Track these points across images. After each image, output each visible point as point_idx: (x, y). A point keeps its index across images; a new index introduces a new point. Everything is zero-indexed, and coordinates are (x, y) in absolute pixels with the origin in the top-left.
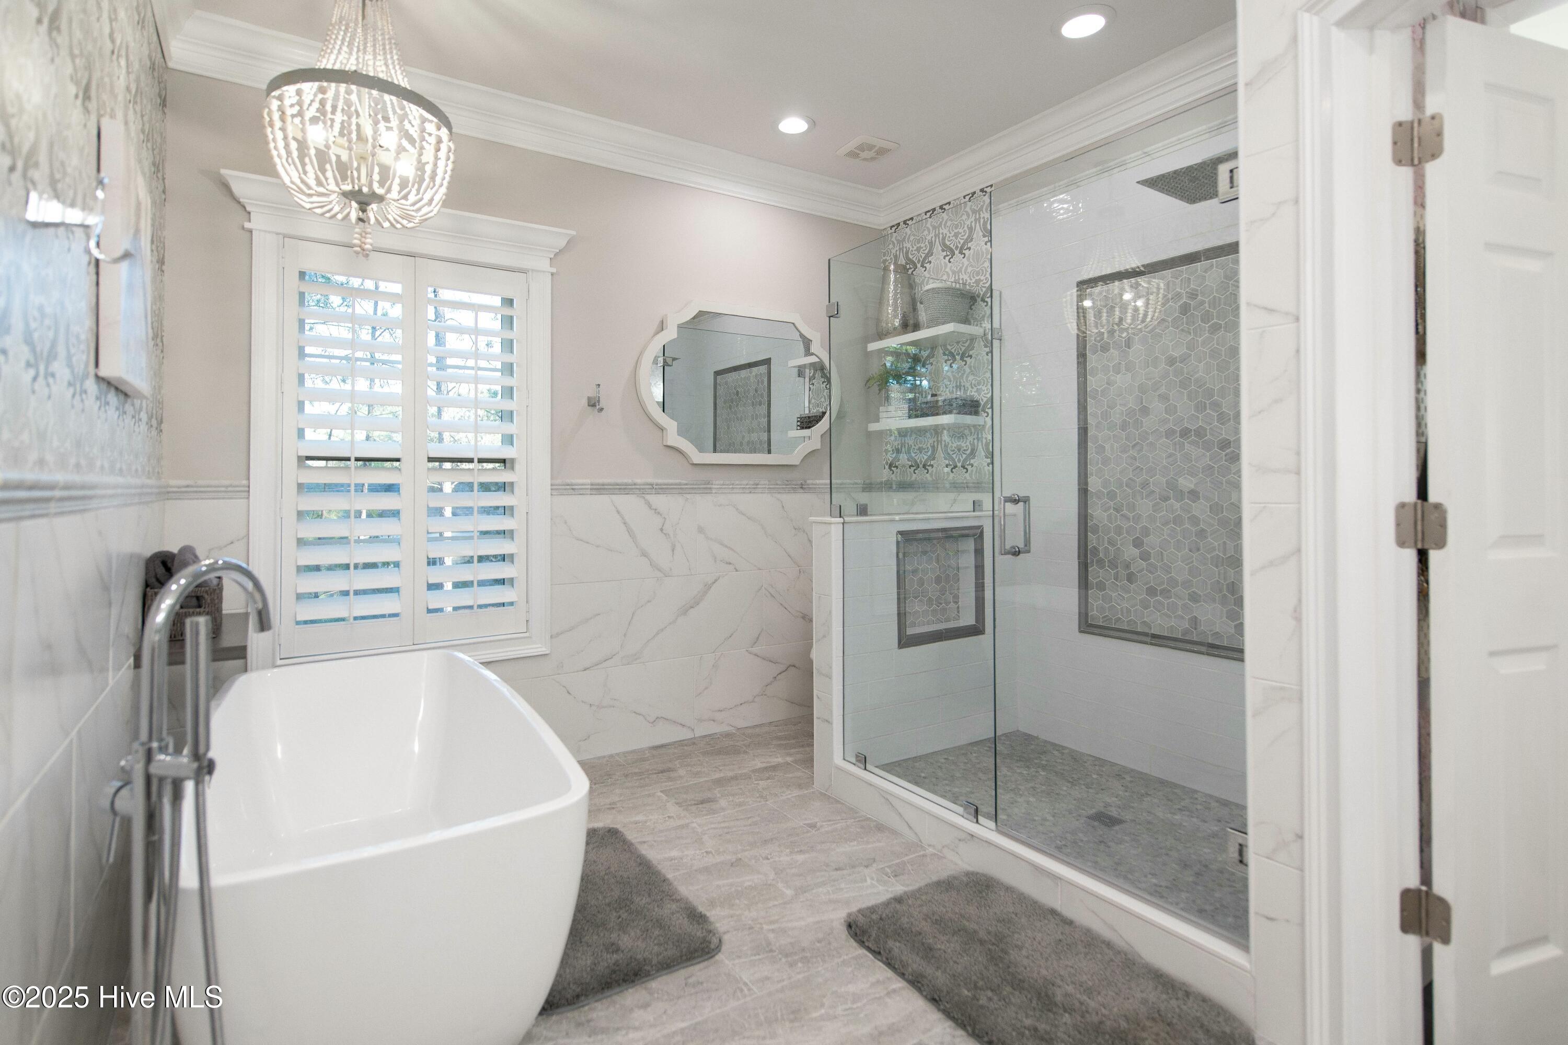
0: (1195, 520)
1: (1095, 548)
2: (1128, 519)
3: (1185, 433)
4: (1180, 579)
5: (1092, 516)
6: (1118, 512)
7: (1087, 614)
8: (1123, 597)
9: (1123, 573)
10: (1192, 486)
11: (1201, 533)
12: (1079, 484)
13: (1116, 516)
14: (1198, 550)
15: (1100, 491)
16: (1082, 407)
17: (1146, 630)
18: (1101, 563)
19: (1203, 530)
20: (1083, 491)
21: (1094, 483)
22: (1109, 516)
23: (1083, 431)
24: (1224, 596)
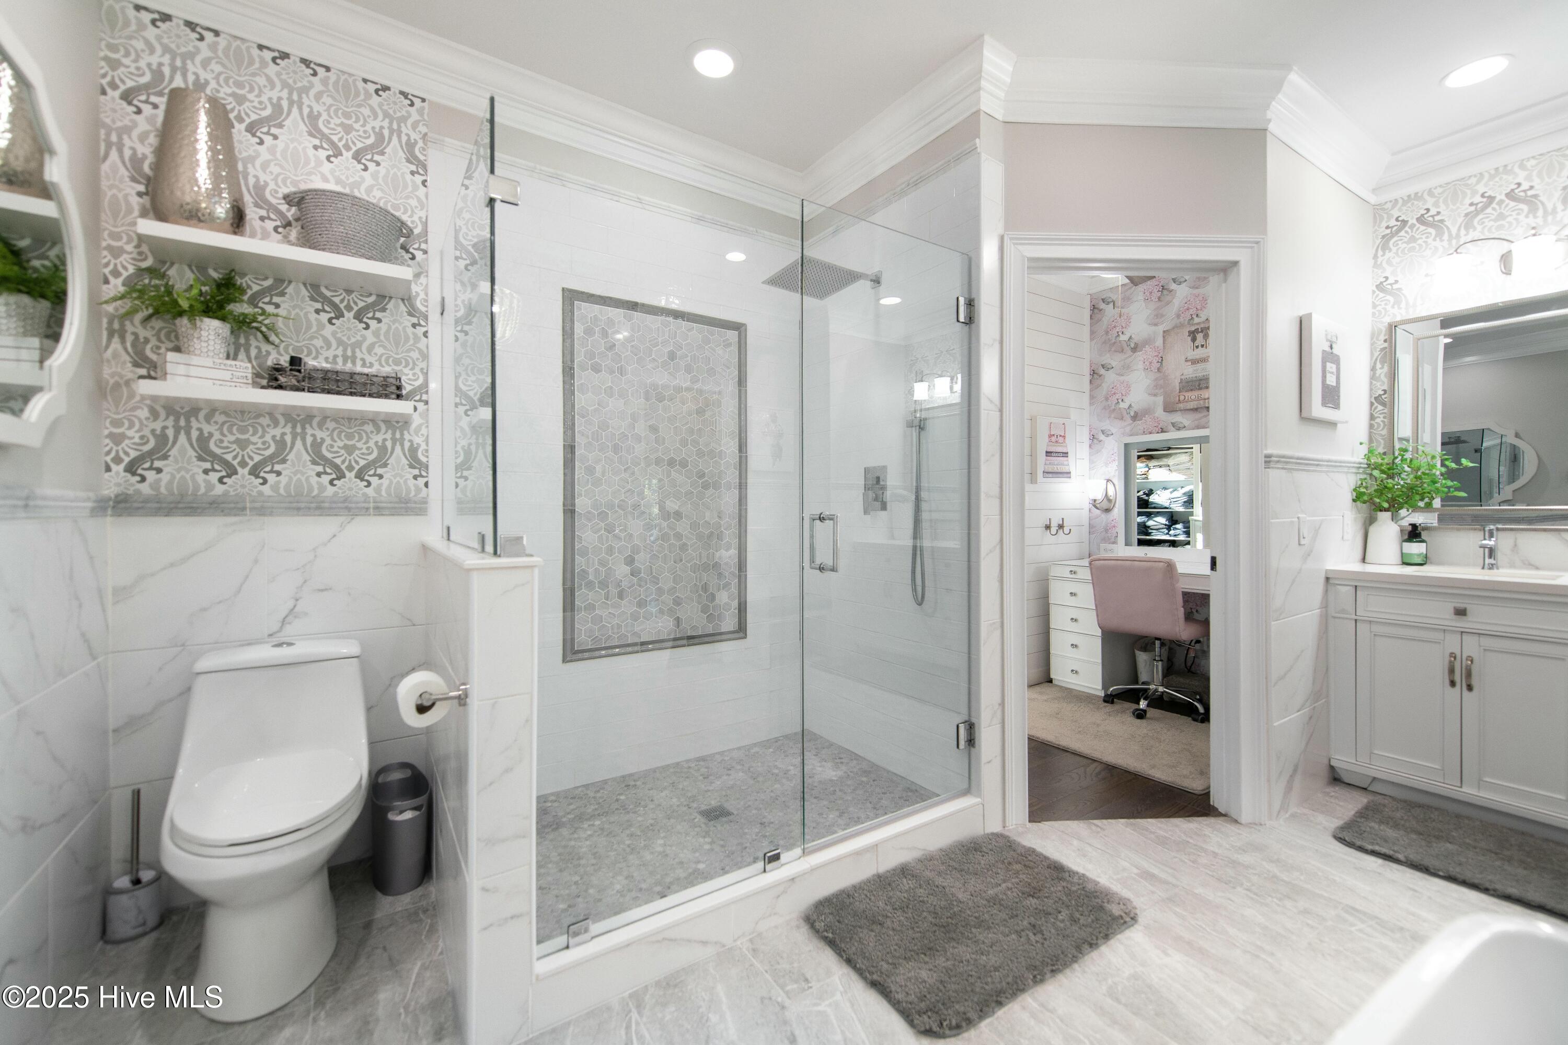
0: (678, 536)
1: (583, 571)
2: (620, 539)
3: (671, 463)
4: (666, 588)
5: (580, 538)
6: (609, 532)
7: (573, 640)
8: (614, 615)
9: (614, 591)
10: (677, 508)
11: (683, 547)
12: (564, 505)
13: (607, 537)
14: (681, 560)
15: (589, 512)
16: (569, 426)
17: (637, 640)
18: (590, 585)
19: (685, 544)
20: (570, 512)
21: (582, 504)
22: (600, 537)
23: (570, 449)
24: (700, 595)
